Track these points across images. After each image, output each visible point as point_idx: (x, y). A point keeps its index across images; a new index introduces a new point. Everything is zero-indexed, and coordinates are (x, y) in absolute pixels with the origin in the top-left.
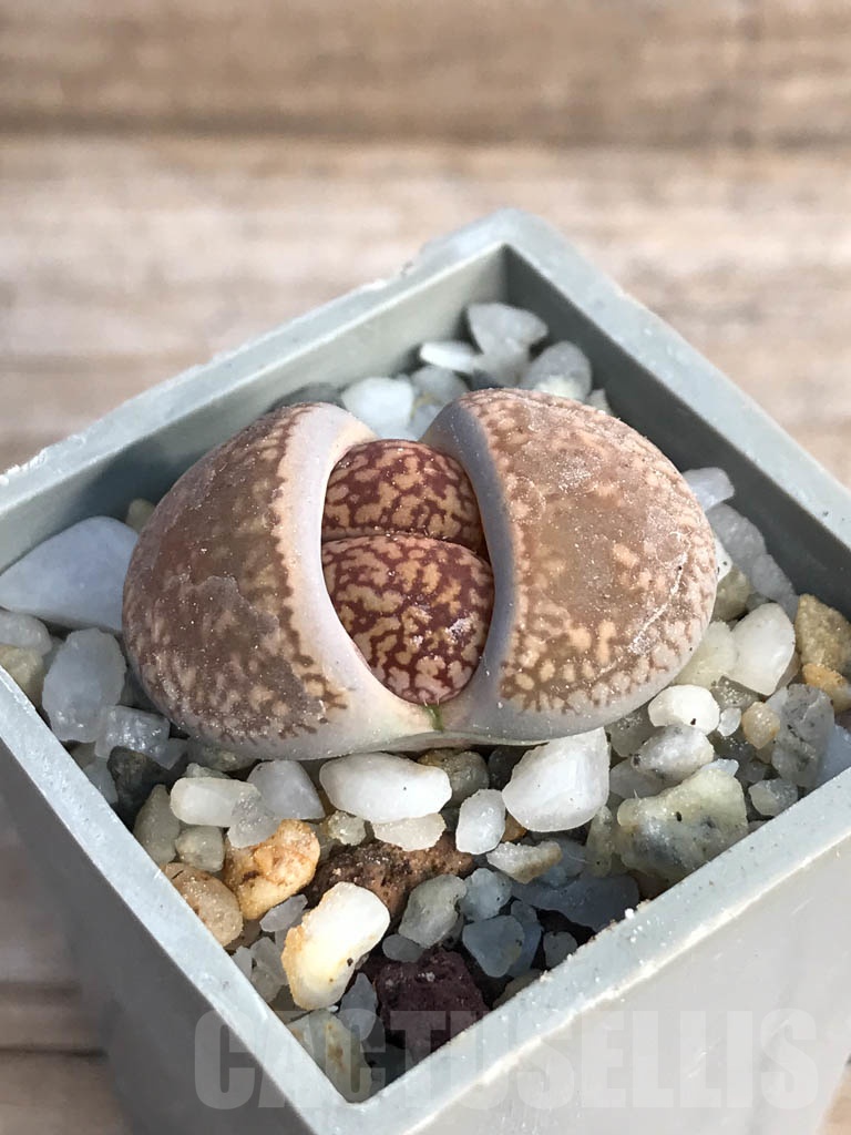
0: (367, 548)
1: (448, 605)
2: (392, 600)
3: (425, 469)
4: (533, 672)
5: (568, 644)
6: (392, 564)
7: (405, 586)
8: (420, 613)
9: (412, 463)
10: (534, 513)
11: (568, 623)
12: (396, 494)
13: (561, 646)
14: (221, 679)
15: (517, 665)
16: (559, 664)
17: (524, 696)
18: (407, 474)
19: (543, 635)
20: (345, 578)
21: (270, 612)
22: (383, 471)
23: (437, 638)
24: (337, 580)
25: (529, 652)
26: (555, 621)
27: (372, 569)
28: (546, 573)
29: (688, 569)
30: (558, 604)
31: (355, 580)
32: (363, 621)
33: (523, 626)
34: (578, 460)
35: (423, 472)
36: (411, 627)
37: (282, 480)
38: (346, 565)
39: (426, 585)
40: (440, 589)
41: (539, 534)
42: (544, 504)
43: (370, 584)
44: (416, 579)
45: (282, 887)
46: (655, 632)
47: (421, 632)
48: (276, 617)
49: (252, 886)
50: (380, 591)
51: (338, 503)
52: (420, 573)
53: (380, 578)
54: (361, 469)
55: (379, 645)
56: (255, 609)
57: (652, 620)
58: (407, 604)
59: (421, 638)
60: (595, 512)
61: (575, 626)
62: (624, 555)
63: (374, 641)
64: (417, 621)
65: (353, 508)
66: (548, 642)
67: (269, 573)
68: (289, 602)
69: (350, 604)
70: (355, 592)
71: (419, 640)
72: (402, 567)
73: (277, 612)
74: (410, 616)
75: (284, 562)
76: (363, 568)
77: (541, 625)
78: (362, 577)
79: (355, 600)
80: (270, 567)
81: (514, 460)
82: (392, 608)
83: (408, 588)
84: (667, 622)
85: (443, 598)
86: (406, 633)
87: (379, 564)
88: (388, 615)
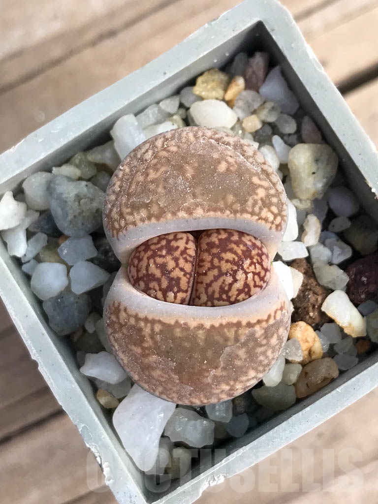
0: (209, 285)
1: (242, 250)
2: (240, 275)
3: (164, 254)
4: (275, 216)
5: (264, 199)
6: (221, 274)
7: (234, 269)
8: (247, 263)
9: (159, 260)
10: (202, 205)
11: (256, 197)
12: (177, 269)
13: (265, 202)
14: (261, 358)
15: (272, 223)
16: (271, 204)
17: (283, 222)
18: (167, 263)
19: (261, 209)
20: (224, 296)
21: (247, 332)
22: (163, 274)
23: (256, 257)
24: (224, 300)
25: (268, 216)
26: (255, 203)
27: (223, 283)
28: (233, 204)
29: (218, 140)
30: (248, 200)
31: (227, 292)
32: (246, 290)
33: (257, 217)
34: (171, 181)
35: (166, 256)
36: (252, 268)
37: (177, 322)
38: (217, 295)
39: (234, 259)
40: (235, 253)
41: (213, 204)
42: (198, 200)
43: (231, 285)
44: (231, 263)
45: (316, 340)
46: (251, 160)
47: (255, 264)
48: (250, 329)
49: (314, 352)
50: (235, 280)
51: (175, 297)
52: (227, 261)
53: (229, 280)
54: (160, 285)
55: (257, 284)
56: (243, 339)
57: (245, 160)
58: (243, 269)
59: (257, 264)
60: (203, 177)
61: (257, 194)
62: (223, 167)
63: (255, 286)
64: (250, 265)
65: (180, 290)
66: (264, 207)
67: (228, 331)
68: (244, 323)
69: (238, 295)
70: (233, 293)
71: (258, 266)
72: (224, 269)
73: (248, 328)
74: (248, 268)
75: (224, 324)
76: (221, 288)
77: (257, 209)
78: (226, 288)
79: (237, 292)
80: (226, 330)
81: (170, 211)
82: (244, 276)
83: (235, 268)
84: (245, 153)
85: (240, 252)
86: (254, 271)
87: (221, 280)
88: (247, 278)
